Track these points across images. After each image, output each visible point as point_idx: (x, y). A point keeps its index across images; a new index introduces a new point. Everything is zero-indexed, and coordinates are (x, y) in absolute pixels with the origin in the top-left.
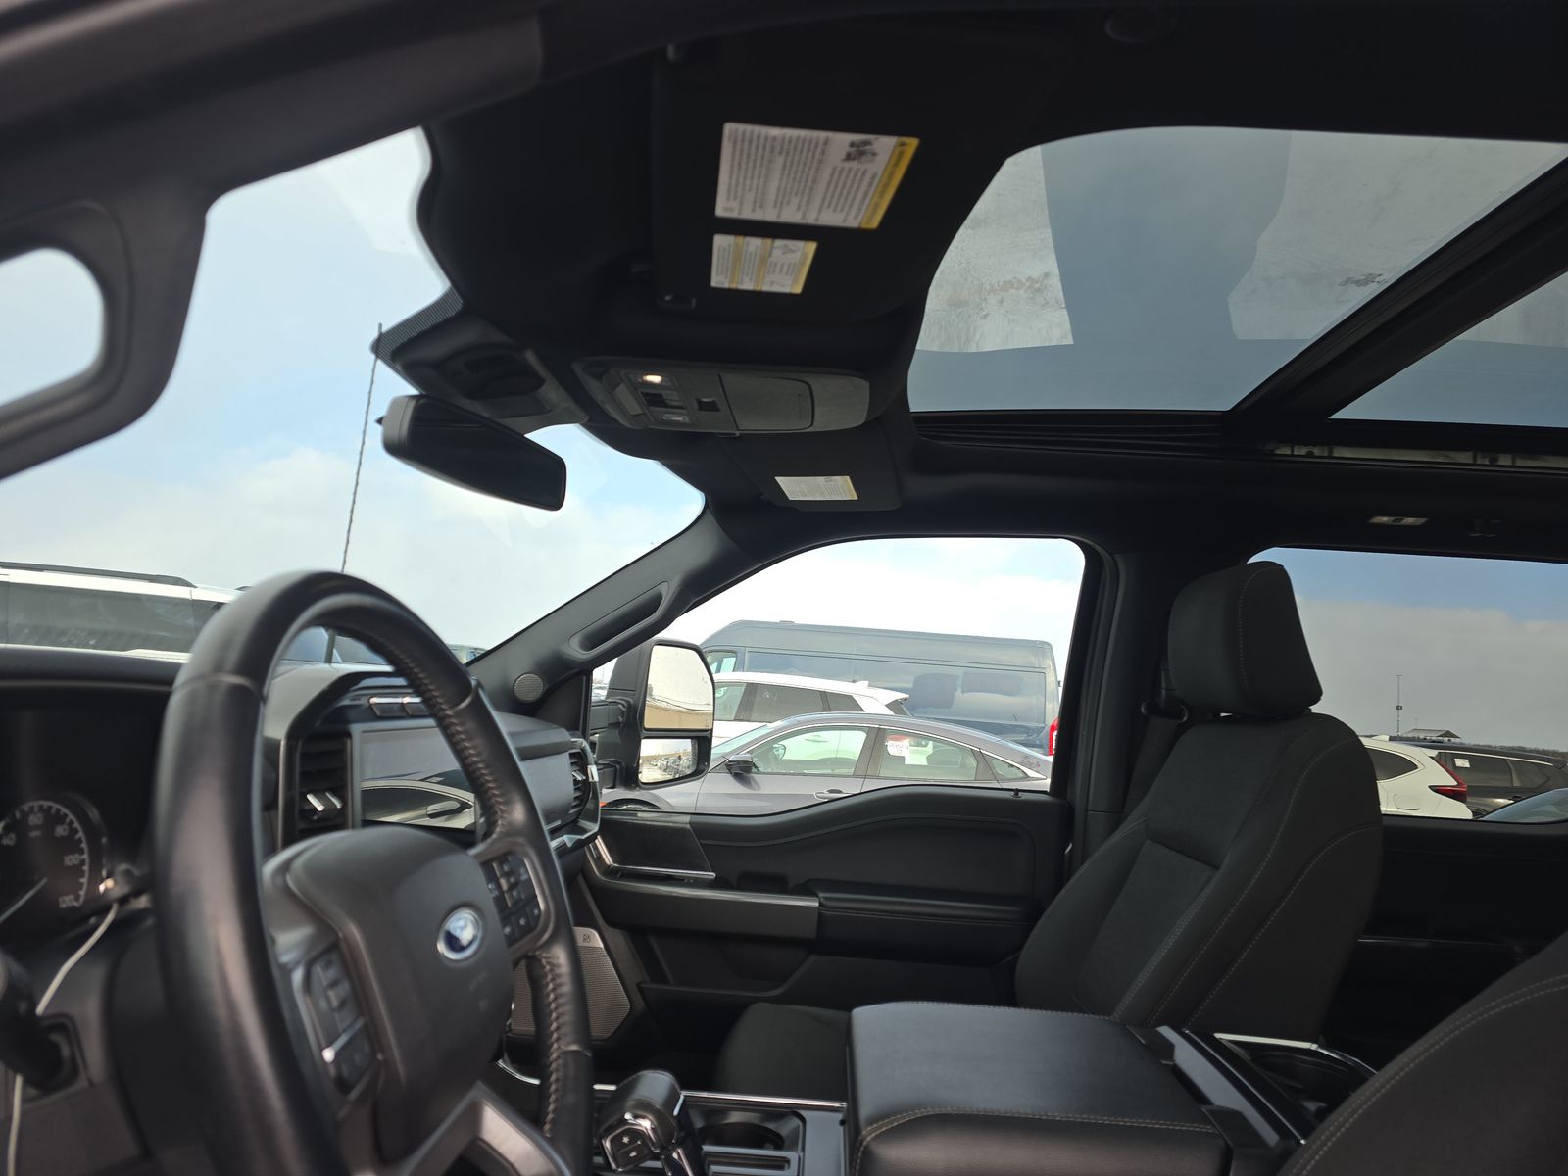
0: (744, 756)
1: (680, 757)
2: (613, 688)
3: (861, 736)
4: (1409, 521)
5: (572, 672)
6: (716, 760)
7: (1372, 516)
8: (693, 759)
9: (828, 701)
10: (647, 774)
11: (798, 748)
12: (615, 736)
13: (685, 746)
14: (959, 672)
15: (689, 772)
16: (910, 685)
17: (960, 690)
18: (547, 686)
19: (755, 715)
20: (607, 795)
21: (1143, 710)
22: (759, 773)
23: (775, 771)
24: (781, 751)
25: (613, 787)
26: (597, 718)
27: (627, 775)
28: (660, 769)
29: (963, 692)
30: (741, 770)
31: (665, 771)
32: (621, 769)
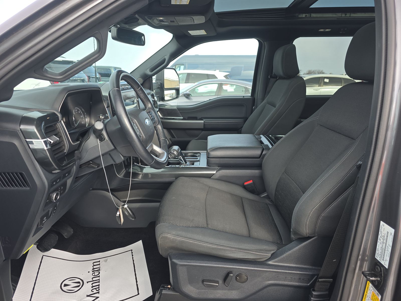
0: (188, 92)
1: (173, 94)
2: (157, 80)
3: (217, 85)
4: (327, 30)
5: (148, 77)
6: (181, 94)
7: (319, 30)
8: (176, 94)
9: (208, 76)
10: (166, 98)
11: (201, 89)
12: (159, 90)
13: (174, 92)
14: (243, 66)
15: (175, 97)
16: (230, 70)
17: (243, 71)
18: (143, 81)
19: (190, 81)
20: (159, 103)
21: (269, 77)
22: (192, 96)
23: (196, 95)
24: (197, 90)
25: (160, 101)
26: (154, 87)
27: (162, 99)
28: (169, 97)
29: (244, 71)
30: (187, 96)
31: (170, 97)
32: (161, 97)
